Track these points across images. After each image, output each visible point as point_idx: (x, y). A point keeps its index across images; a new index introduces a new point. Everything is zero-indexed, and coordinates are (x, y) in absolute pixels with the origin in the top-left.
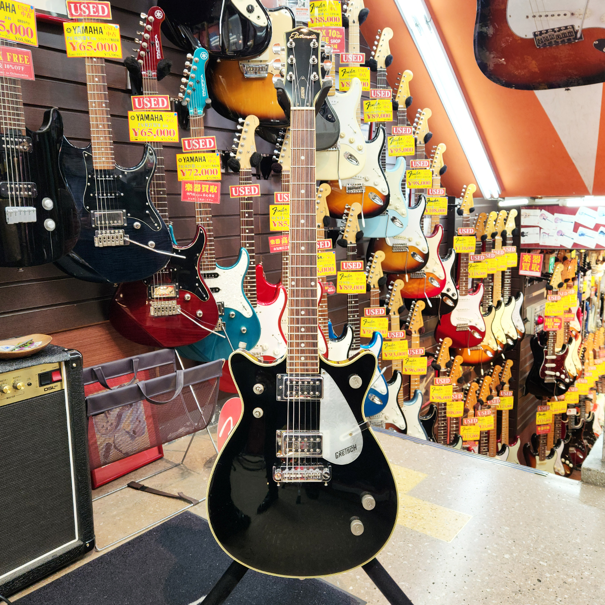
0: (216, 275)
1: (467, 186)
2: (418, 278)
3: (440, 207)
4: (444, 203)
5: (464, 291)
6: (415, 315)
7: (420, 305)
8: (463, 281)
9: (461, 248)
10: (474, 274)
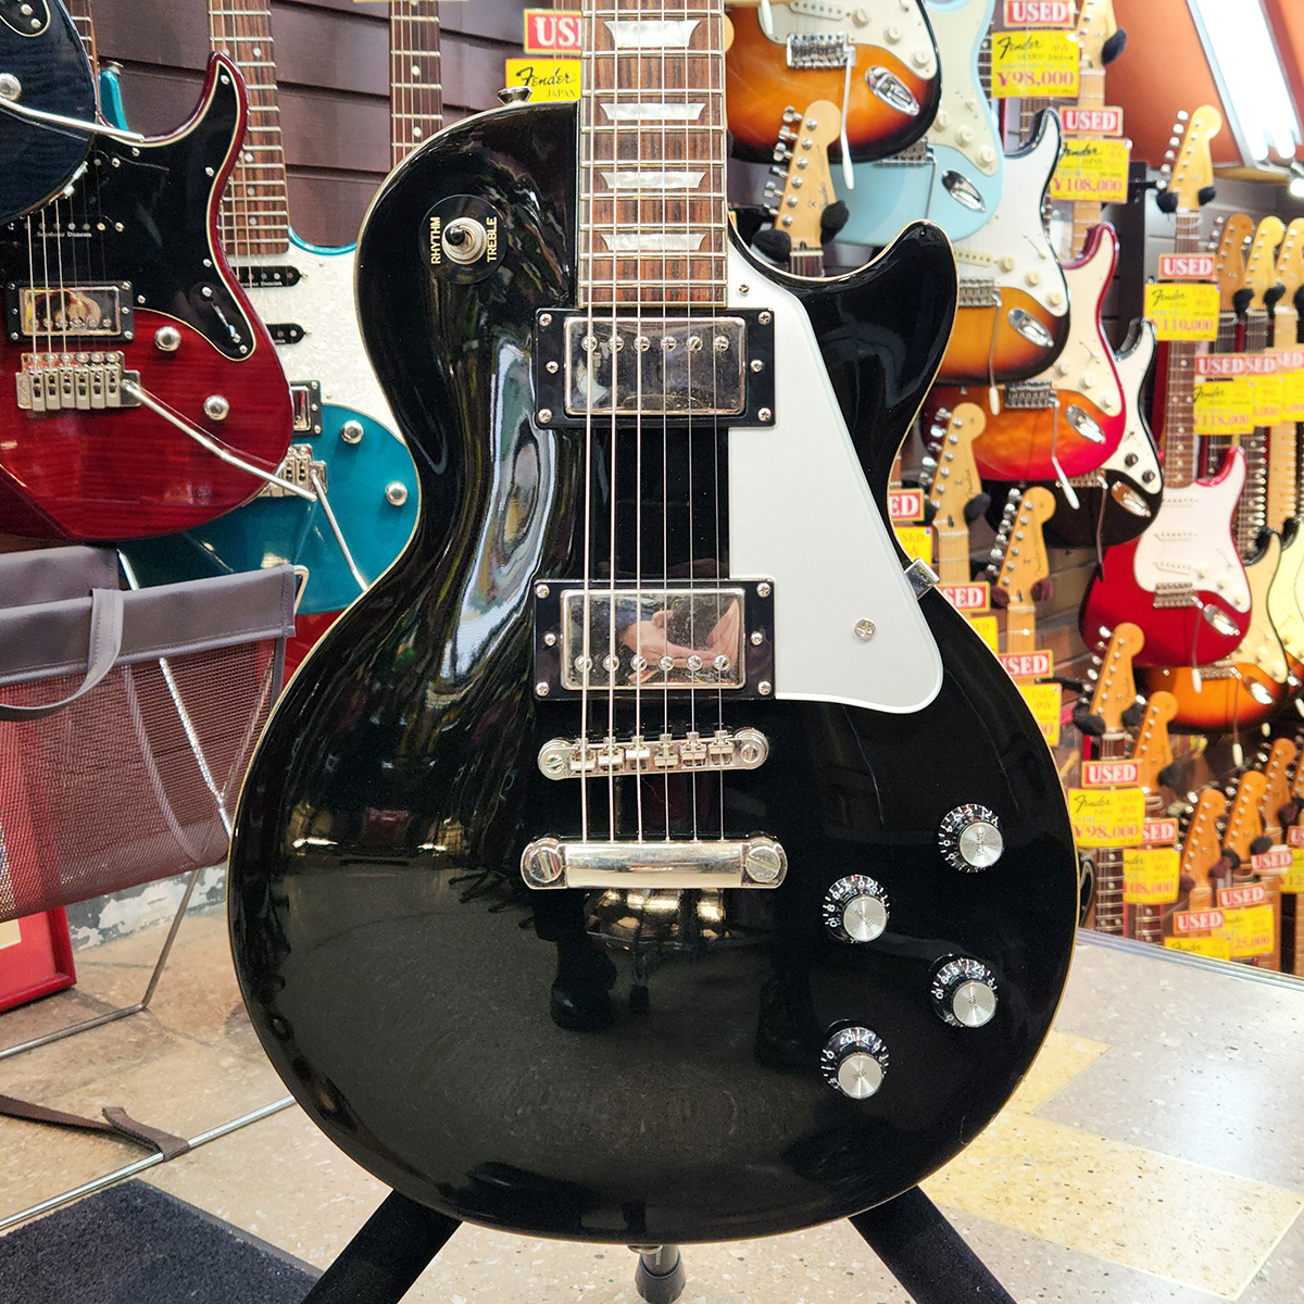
0: (290, 277)
1: (1190, 117)
2: (1030, 410)
3: (1104, 174)
4: (1116, 158)
5: (1181, 470)
6: (1019, 539)
7: (1036, 506)
8: (1177, 438)
9: (1170, 325)
10: (1209, 421)
